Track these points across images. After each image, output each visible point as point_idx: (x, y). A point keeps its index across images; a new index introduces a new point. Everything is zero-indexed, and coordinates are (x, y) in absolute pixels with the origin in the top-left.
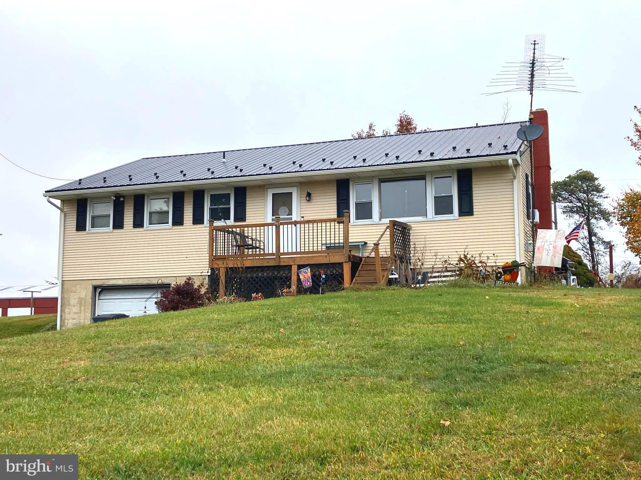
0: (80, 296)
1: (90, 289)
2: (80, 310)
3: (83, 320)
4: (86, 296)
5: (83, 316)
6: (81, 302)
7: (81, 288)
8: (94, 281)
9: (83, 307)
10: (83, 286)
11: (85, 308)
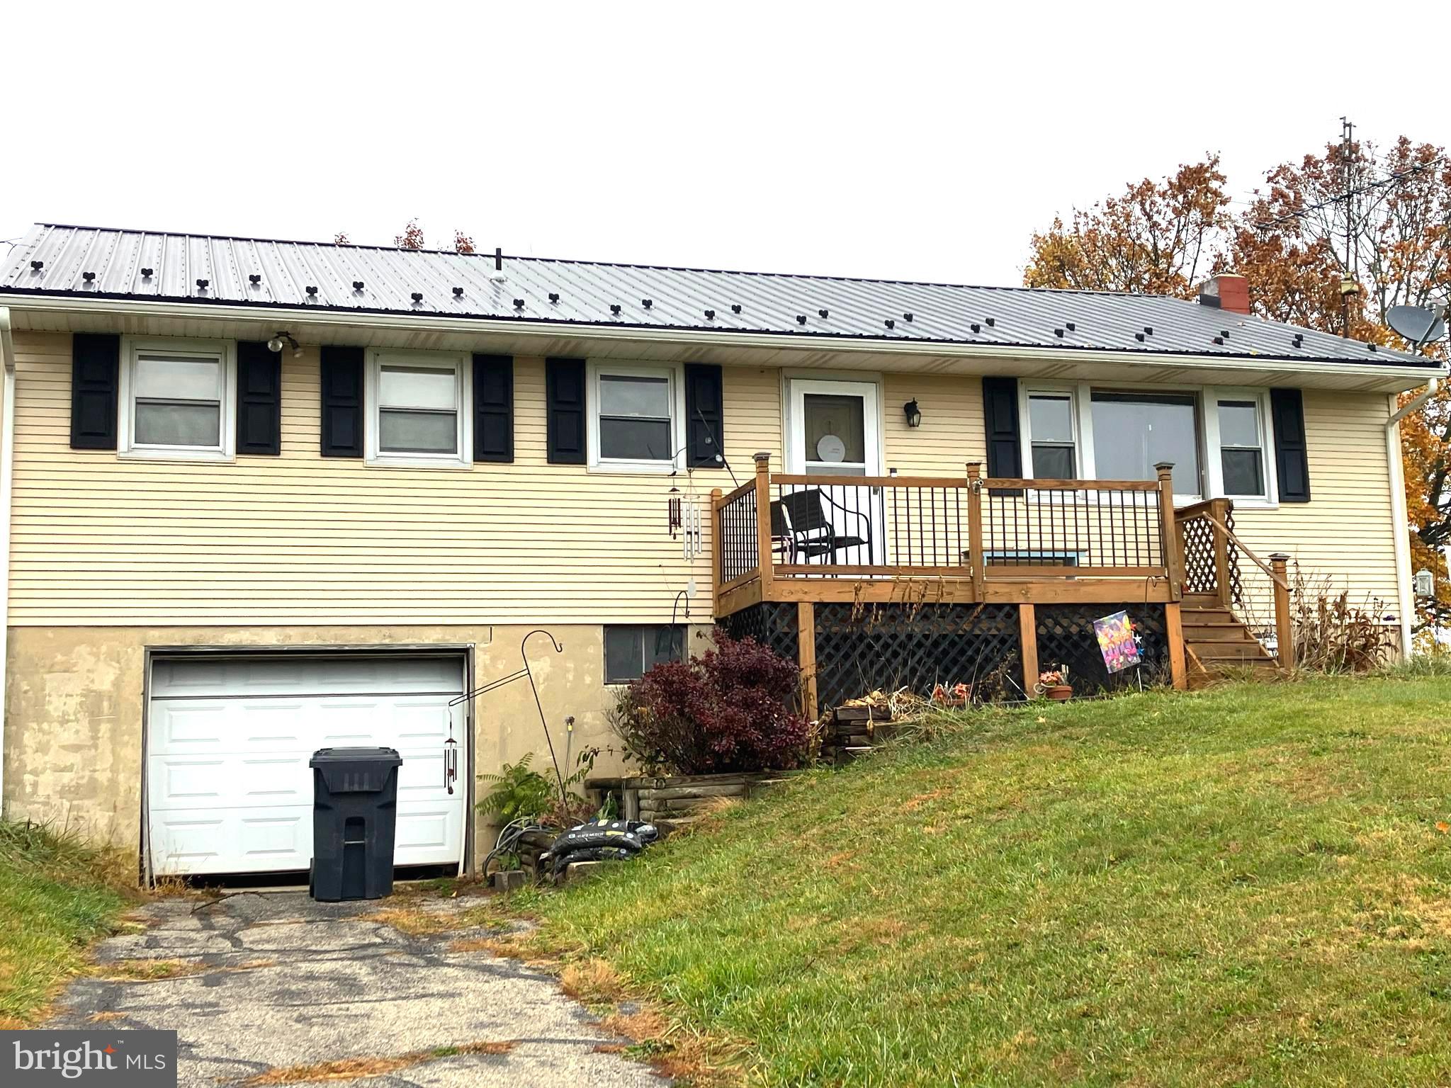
0: (94, 687)
1: (137, 661)
2: (95, 738)
3: (108, 774)
4: (117, 684)
5: (110, 759)
6: (93, 705)
7: (97, 656)
8: (156, 632)
9: (104, 728)
10: (104, 649)
11: (113, 731)
